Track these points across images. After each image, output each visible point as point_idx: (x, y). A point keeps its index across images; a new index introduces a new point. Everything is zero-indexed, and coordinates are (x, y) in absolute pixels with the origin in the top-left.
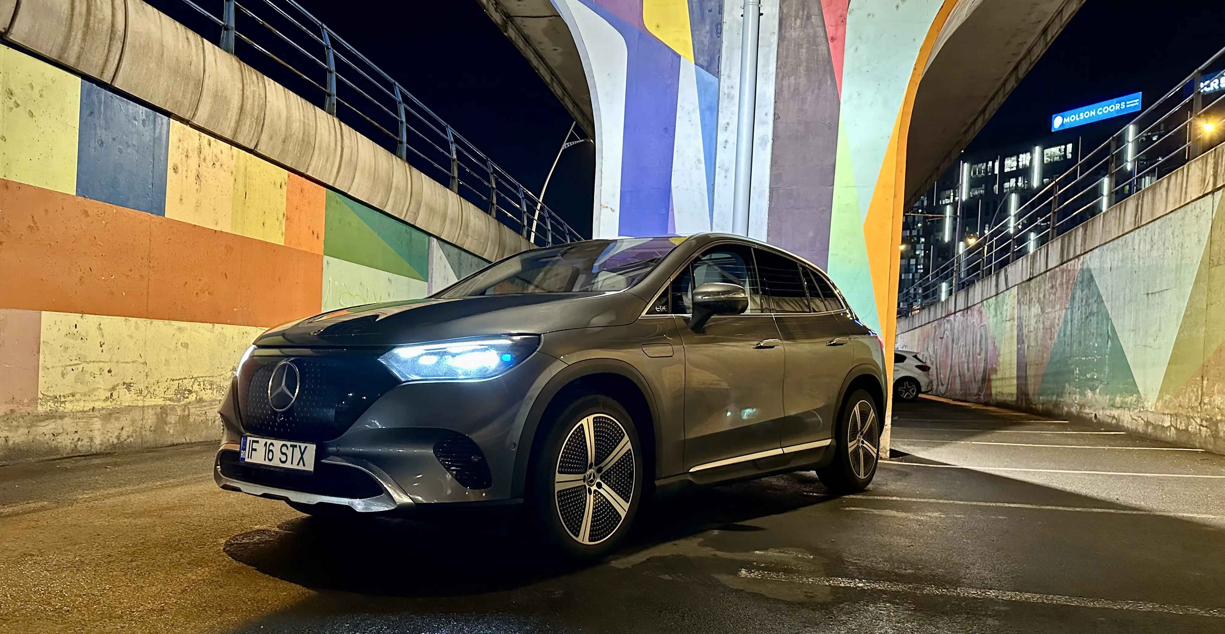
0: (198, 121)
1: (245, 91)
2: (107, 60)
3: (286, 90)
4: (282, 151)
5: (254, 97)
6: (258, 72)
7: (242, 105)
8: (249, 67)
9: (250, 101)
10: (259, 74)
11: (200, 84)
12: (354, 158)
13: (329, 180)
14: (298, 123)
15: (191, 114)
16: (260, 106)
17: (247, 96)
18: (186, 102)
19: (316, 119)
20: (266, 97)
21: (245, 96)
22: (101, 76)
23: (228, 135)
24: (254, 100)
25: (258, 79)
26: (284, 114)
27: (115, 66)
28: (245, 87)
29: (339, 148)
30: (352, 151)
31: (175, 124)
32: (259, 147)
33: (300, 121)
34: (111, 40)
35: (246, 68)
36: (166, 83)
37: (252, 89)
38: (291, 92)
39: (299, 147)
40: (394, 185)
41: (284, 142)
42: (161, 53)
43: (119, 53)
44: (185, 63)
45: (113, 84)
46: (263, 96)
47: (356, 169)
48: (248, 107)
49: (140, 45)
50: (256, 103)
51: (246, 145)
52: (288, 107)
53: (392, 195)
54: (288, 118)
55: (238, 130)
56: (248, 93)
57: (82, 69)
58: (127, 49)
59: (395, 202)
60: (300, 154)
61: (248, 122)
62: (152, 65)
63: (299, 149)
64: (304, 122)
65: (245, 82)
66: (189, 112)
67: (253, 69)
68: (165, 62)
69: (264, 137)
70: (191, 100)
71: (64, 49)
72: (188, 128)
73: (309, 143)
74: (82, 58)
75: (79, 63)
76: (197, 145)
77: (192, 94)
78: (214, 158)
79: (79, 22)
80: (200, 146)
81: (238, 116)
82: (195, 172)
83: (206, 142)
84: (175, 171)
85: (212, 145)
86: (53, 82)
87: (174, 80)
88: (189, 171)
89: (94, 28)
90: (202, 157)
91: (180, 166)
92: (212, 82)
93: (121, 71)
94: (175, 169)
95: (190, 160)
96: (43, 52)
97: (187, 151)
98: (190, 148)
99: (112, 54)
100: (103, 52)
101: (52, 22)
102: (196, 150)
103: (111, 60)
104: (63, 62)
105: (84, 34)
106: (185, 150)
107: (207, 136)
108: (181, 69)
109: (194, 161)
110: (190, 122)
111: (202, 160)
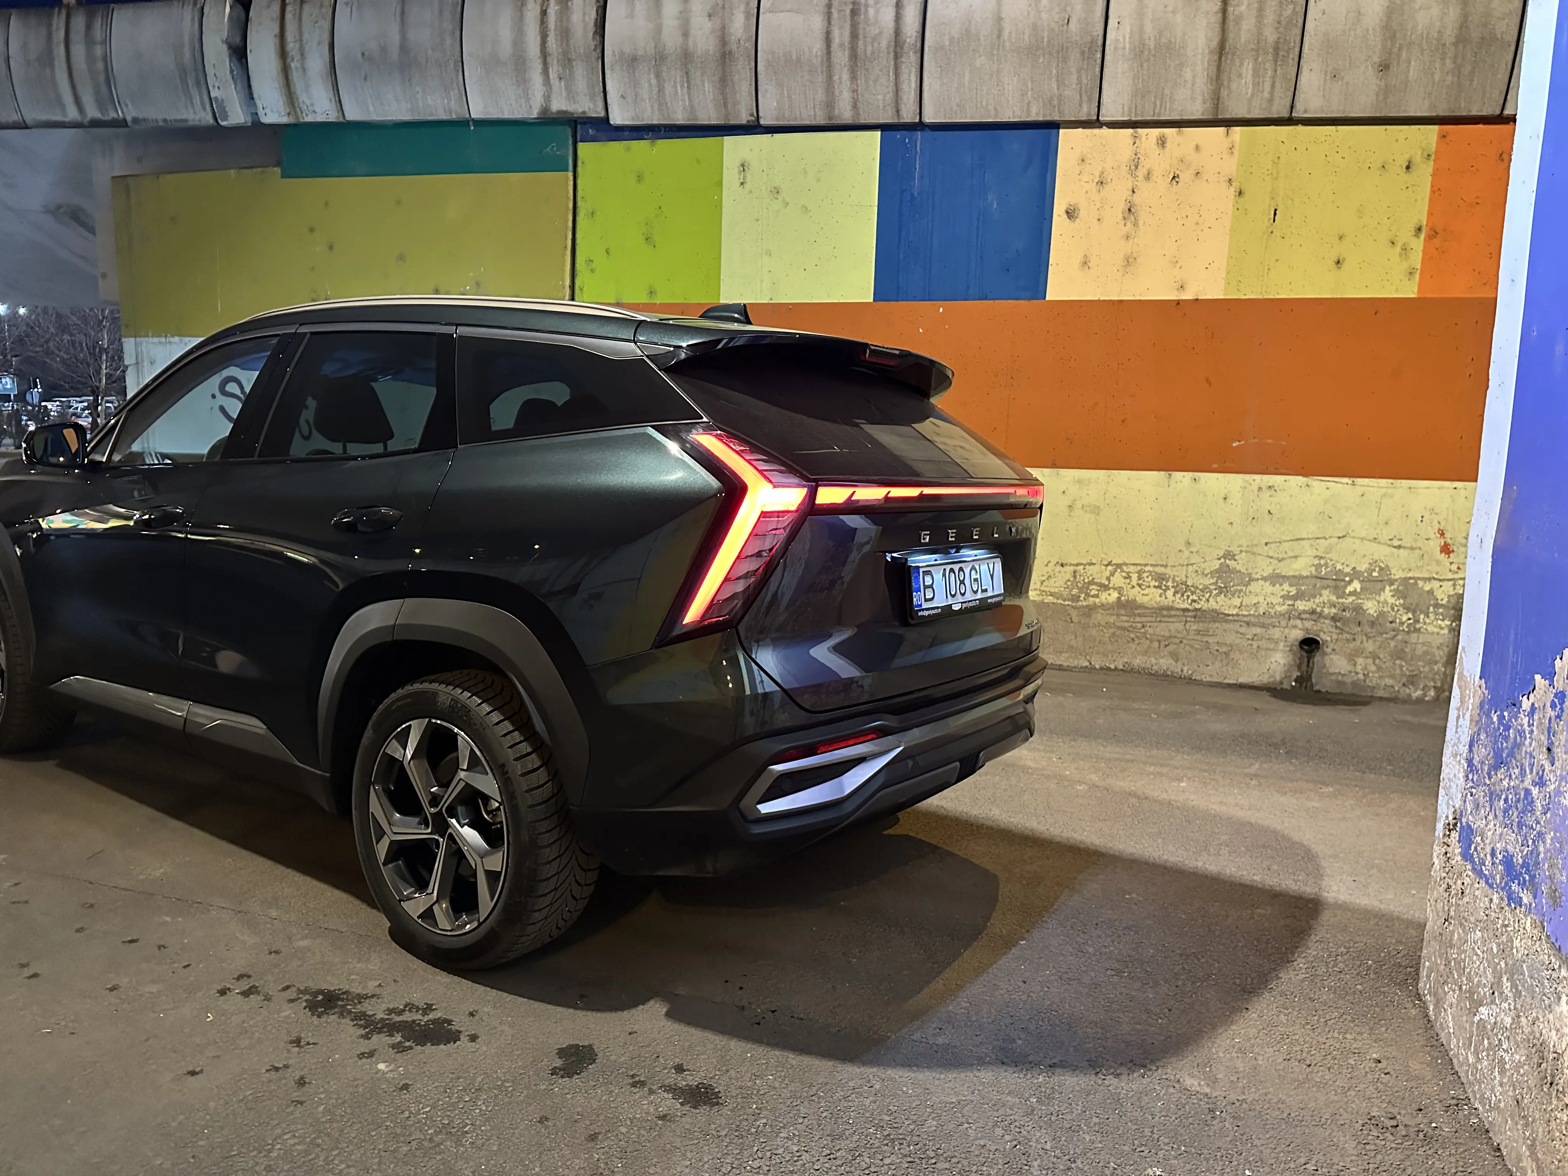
15: (1092, 110)
42: (996, 34)
45: (921, 120)
49: (952, 39)
57: (867, 119)
58: (929, 60)
72: (1104, 132)
74: (859, 105)
75: (858, 114)
76: (1128, 155)
77: (1079, 73)
78: (1174, 166)
79: (841, 57)
80: (1136, 154)
81: (1213, 68)
82: (1121, 206)
83: (1153, 142)
84: (1070, 217)
85: (1168, 144)
86: (836, 154)
87: (1032, 66)
88: (1107, 207)
89: (866, 55)
90: (1142, 173)
91: (1083, 205)
92: (1128, 32)
93: (927, 95)
94: (1071, 213)
95: (1108, 189)
96: (806, 121)
97: (1102, 173)
98: (1108, 166)
99: (904, 77)
100: (888, 81)
101: (802, 77)
102: (1123, 166)
103: (904, 86)
104: (838, 122)
105: (852, 70)
106: (1097, 173)
107: (1156, 132)
108: (1046, 40)
109: (1119, 187)
110: (1101, 121)
111: (1140, 178)
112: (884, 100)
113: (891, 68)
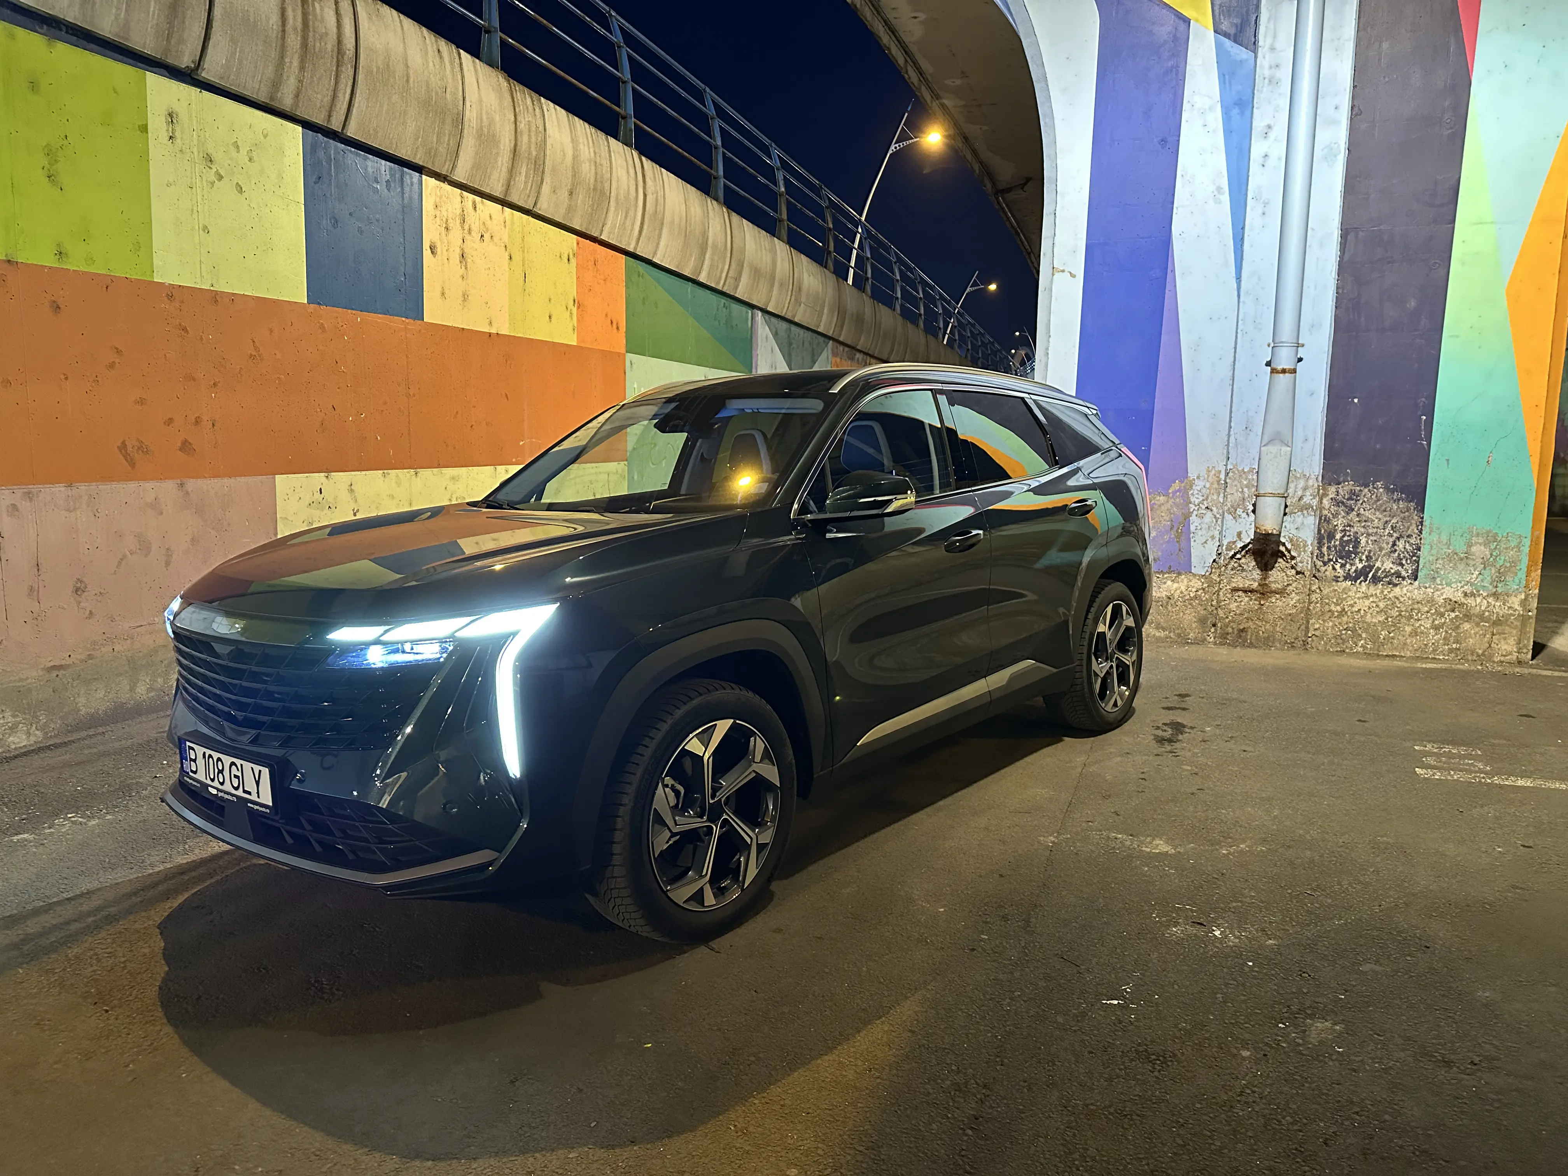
0: (460, 175)
1: (518, 123)
2: (334, 97)
3: (570, 115)
4: (568, 208)
5: (529, 131)
6: (533, 94)
7: (516, 145)
8: (521, 87)
9: (525, 138)
10: (535, 96)
11: (459, 120)
12: (660, 207)
13: (629, 244)
14: (588, 164)
15: (449, 165)
16: (539, 144)
17: (521, 132)
18: (442, 150)
19: (610, 156)
20: (545, 130)
21: (519, 130)
22: (329, 121)
23: (497, 192)
24: (529, 136)
25: (533, 104)
26: (570, 152)
27: (345, 106)
28: (519, 118)
29: (641, 195)
30: (657, 196)
31: (429, 182)
32: (538, 206)
33: (590, 161)
34: (338, 66)
35: (517, 89)
36: (414, 123)
37: (527, 120)
38: (576, 119)
39: (590, 199)
40: (710, 242)
41: (571, 194)
42: (405, 78)
43: (350, 83)
44: (438, 89)
45: (344, 131)
46: (541, 128)
47: (662, 224)
48: (523, 146)
49: (378, 68)
50: (533, 139)
51: (521, 203)
52: (574, 141)
53: (707, 256)
54: (575, 158)
55: (512, 183)
56: (522, 126)
57: (303, 112)
58: (361, 77)
59: (712, 267)
60: (592, 209)
61: (524, 170)
62: (395, 98)
63: (591, 203)
64: (596, 162)
65: (517, 110)
66: (447, 164)
67: (526, 89)
68: (412, 91)
69: (546, 188)
70: (448, 144)
71: (276, 84)
72: (447, 187)
73: (602, 192)
74: (301, 96)
75: (297, 105)
76: (459, 211)
77: (449, 135)
78: (482, 227)
79: (294, 41)
80: (463, 211)
81: (510, 163)
82: (458, 252)
83: (470, 204)
84: (432, 252)
85: (477, 209)
86: (265, 136)
87: (425, 118)
88: (451, 250)
89: (314, 50)
90: (466, 227)
91: (438, 245)
92: (475, 115)
93: (355, 111)
94: (433, 249)
95: (451, 233)
96: (247, 93)
97: (447, 220)
98: (450, 216)
99: (341, 86)
100: (329, 84)
101: (256, 44)
102: (457, 219)
103: (340, 95)
104: (275, 104)
105: (302, 61)
106: (444, 220)
107: (471, 196)
108: (434, 99)
109: (456, 234)
110: (448, 178)
111: (466, 231)
112: (322, 101)
113: (333, 73)
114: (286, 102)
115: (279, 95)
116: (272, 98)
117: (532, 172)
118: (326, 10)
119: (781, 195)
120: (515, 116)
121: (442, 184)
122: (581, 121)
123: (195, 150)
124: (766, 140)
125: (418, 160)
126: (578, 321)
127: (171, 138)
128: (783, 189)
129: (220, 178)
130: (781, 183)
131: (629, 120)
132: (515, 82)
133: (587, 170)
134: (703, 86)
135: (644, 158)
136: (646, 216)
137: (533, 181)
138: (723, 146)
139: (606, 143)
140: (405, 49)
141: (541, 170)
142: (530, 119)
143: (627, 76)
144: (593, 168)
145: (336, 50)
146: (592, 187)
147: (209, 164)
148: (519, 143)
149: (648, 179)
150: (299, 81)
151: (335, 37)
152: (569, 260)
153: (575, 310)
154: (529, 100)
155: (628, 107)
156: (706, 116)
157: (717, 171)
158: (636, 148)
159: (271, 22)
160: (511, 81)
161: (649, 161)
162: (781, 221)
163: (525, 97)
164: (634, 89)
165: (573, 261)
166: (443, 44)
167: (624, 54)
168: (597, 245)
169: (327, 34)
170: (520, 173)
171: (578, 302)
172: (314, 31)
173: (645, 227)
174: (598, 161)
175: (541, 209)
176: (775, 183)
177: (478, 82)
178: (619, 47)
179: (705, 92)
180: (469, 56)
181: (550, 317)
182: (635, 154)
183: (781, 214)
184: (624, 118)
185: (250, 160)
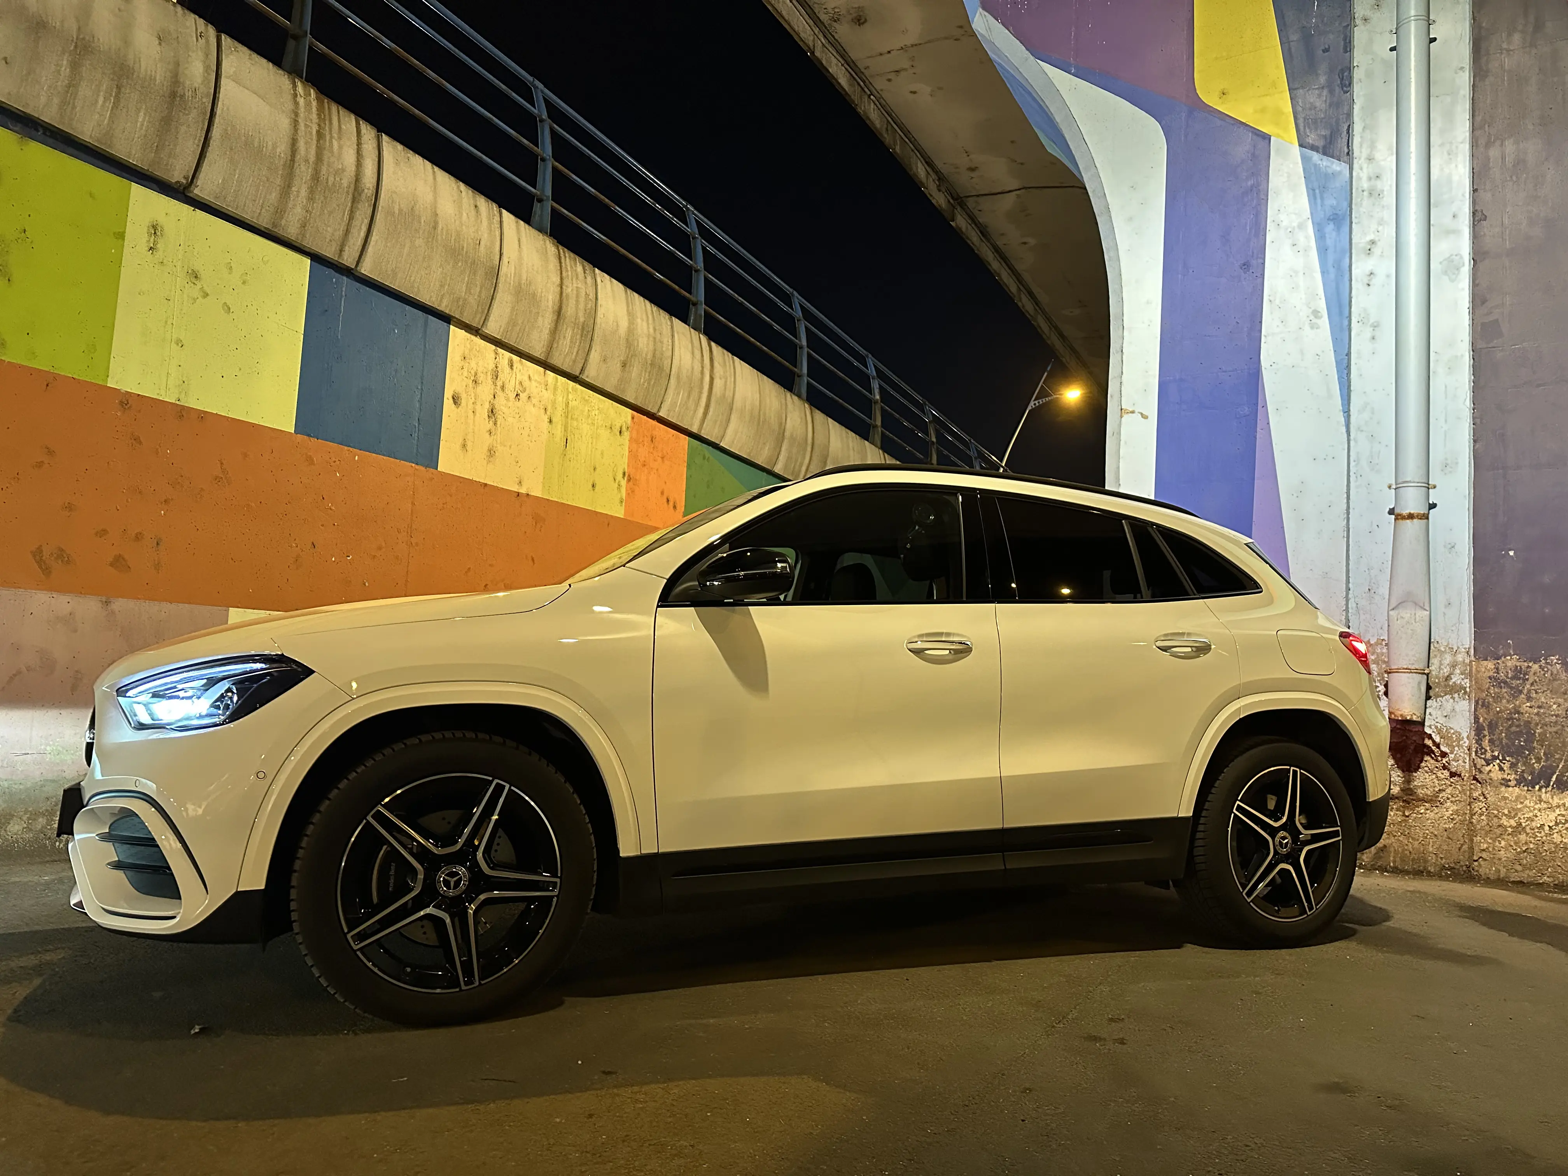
0: (493, 331)
1: (564, 286)
2: (347, 232)
3: (628, 291)
4: (621, 380)
5: (577, 296)
6: (585, 263)
7: (560, 308)
8: (571, 254)
9: (572, 302)
10: (587, 265)
11: (495, 274)
12: (729, 394)
13: (692, 424)
14: (645, 339)
16: (588, 311)
17: (567, 295)
18: (472, 301)
19: (673, 335)
20: (597, 299)
21: (564, 294)
22: (340, 255)
23: (538, 353)
24: (577, 301)
25: (584, 273)
26: (624, 324)
27: (361, 243)
28: (566, 283)
29: (707, 379)
30: (726, 382)
31: (457, 336)
32: (586, 373)
33: (648, 335)
34: (354, 202)
35: (567, 256)
36: (440, 270)
37: (575, 286)
38: (635, 295)
39: (647, 374)
40: (788, 434)
41: (624, 365)
42: (432, 224)
43: (367, 221)
44: (470, 240)
46: (592, 297)
47: (731, 409)
48: (569, 310)
49: (400, 210)
50: (582, 306)
51: (566, 368)
52: (631, 314)
53: (784, 452)
54: (631, 331)
55: (555, 345)
56: (569, 290)
57: (309, 242)
58: (379, 217)
59: (789, 459)
60: (649, 383)
61: (569, 334)
62: (419, 242)
63: (647, 377)
64: (655, 339)
65: (565, 274)
66: (478, 316)
67: (577, 258)
68: (439, 237)
69: (595, 356)
70: (479, 296)
71: (280, 211)
72: (478, 340)
73: (661, 369)
74: (309, 227)
75: (305, 236)
76: (491, 366)
77: (481, 288)
78: (517, 386)
79: (304, 172)
80: (496, 367)
81: (553, 325)
82: (487, 406)
83: (506, 362)
84: (455, 403)
85: (514, 368)
86: (265, 263)
87: (453, 266)
88: (479, 403)
89: (327, 183)
90: (499, 383)
91: (463, 396)
92: (513, 272)
93: (370, 249)
94: (456, 400)
95: (480, 388)
96: (247, 215)
97: (476, 374)
98: (480, 370)
99: (356, 223)
100: (342, 219)
101: (260, 169)
102: (489, 374)
103: (354, 231)
104: (280, 232)
105: (312, 191)
106: (473, 372)
107: (507, 354)
108: (465, 250)
109: (486, 389)
110: (480, 332)
111: (498, 388)
112: (333, 234)
113: (348, 208)
114: (291, 232)
115: (283, 222)
116: (275, 225)
117: (578, 337)
118: (345, 148)
119: (876, 402)
120: (561, 279)
121: (473, 337)
122: (642, 298)
123: (179, 264)
124: (863, 352)
125: (444, 306)
126: (628, 494)
127: (151, 248)
128: (878, 397)
129: (206, 295)
130: (877, 391)
131: (699, 306)
132: (566, 249)
133: (644, 345)
134: (791, 290)
135: (713, 344)
136: (713, 399)
137: (579, 346)
138: (808, 347)
139: (669, 323)
140: (435, 198)
141: (589, 337)
142: (579, 285)
143: (700, 265)
144: (651, 343)
145: (352, 186)
146: (649, 362)
147: (194, 280)
148: (564, 307)
149: (716, 364)
150: (307, 211)
151: (353, 174)
152: (620, 432)
153: (624, 483)
154: (579, 269)
155: (699, 293)
156: (792, 318)
157: (801, 370)
158: (706, 333)
159: (278, 150)
160: (560, 247)
161: (720, 348)
162: (875, 426)
163: (576, 267)
164: (706, 279)
165: (626, 435)
166: (482, 201)
167: (699, 245)
168: (655, 423)
169: (343, 170)
170: (564, 337)
171: (629, 476)
172: (329, 166)
173: (711, 409)
174: (658, 336)
175: (590, 376)
176: (870, 391)
177: (519, 241)
178: (694, 238)
179: (793, 295)
180: (512, 217)
181: (593, 486)
182: (704, 339)
183: (875, 421)
184: (695, 304)
185: (244, 283)
